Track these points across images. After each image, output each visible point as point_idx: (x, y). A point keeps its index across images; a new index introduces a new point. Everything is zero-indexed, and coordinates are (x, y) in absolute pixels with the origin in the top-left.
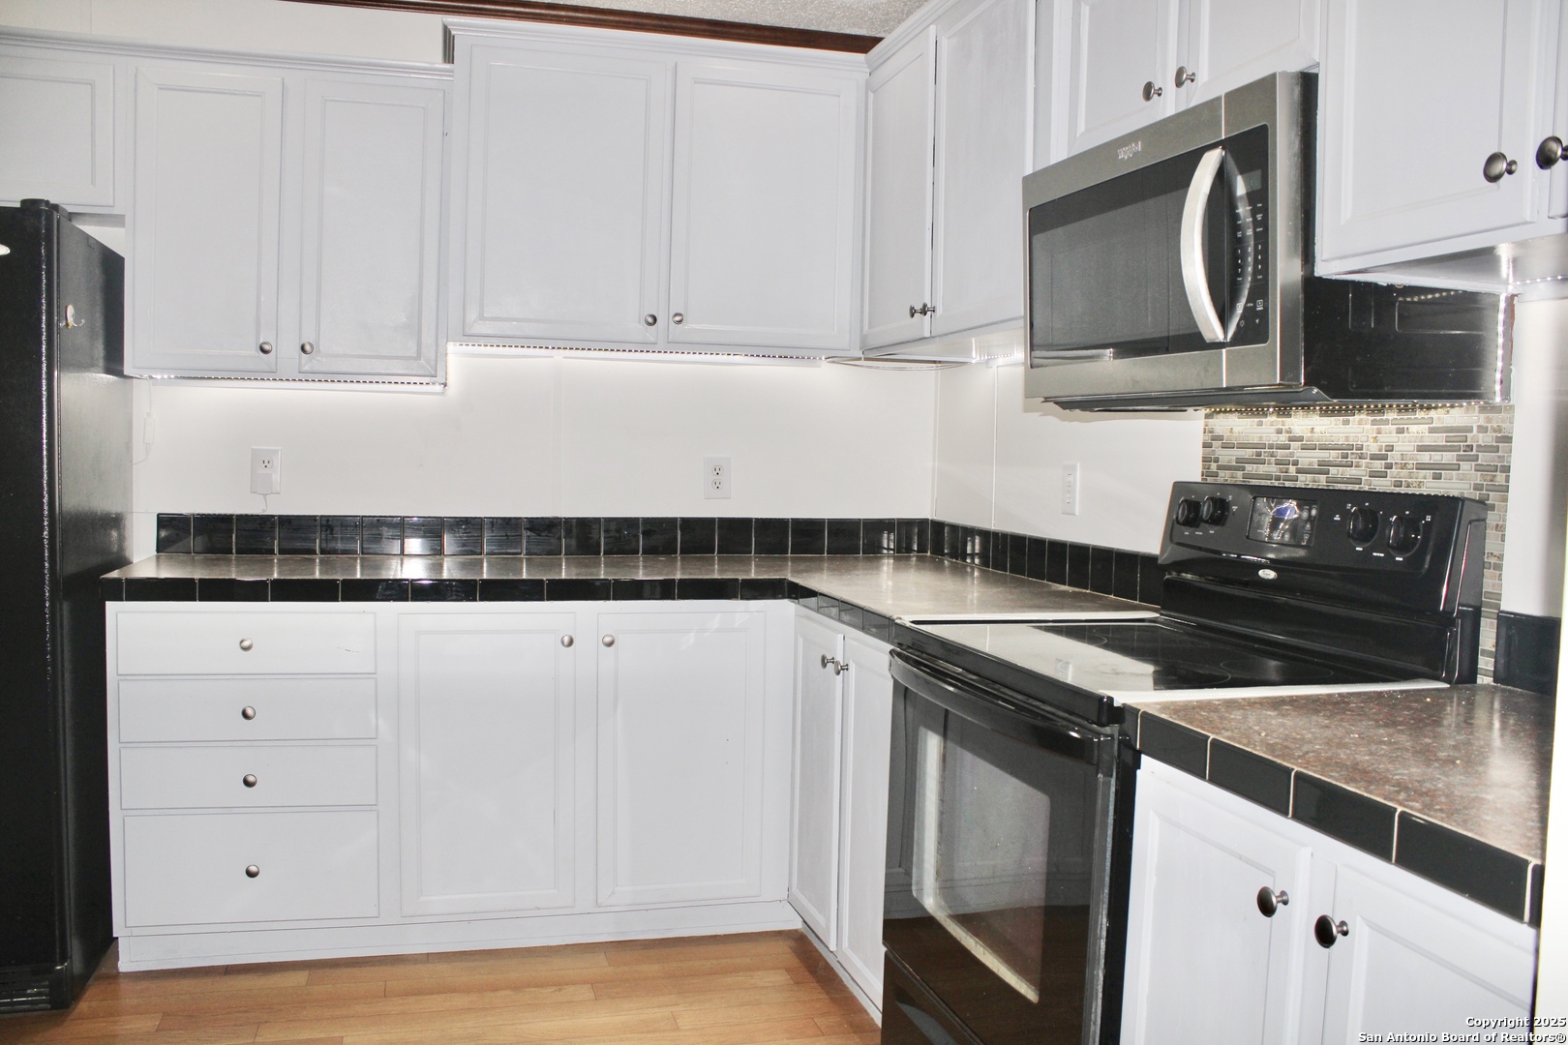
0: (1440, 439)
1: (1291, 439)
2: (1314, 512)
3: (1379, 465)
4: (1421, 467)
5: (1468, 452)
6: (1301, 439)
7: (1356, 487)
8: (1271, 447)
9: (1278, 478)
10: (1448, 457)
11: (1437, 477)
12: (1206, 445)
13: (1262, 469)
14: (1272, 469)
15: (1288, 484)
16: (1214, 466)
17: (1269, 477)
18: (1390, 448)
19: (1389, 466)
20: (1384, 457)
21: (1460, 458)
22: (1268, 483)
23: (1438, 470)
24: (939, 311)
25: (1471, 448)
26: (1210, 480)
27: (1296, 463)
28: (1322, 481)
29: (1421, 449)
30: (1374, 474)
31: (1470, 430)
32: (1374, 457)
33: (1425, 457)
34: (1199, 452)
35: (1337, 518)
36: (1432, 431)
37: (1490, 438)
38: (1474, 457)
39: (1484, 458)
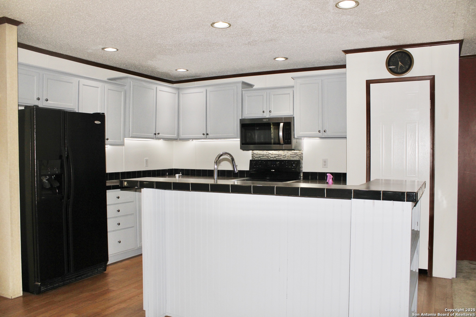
0: (294, 154)
7: (282, 159)
10: (295, 156)
11: (293, 158)
14: (266, 158)
16: (254, 157)
19: (286, 157)
26: (254, 159)
31: (297, 153)
33: (291, 156)
34: (251, 156)
35: (283, 163)
36: (292, 153)
37: (300, 154)
38: (298, 156)
39: (299, 156)
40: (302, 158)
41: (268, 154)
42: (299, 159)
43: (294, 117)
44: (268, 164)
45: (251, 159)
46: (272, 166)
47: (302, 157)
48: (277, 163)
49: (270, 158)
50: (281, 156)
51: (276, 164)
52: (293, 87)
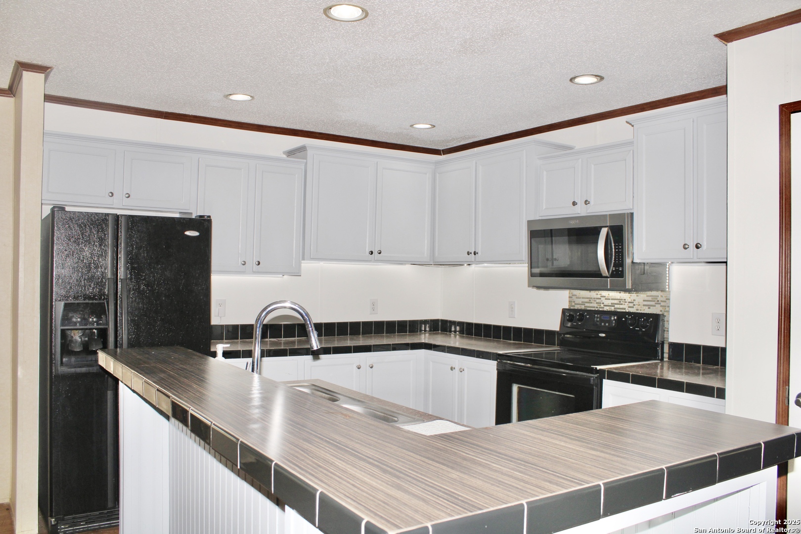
0: (650, 299)
1: (601, 297)
2: (616, 318)
3: (631, 305)
4: (644, 305)
5: (658, 302)
6: (605, 297)
7: (624, 311)
8: (594, 298)
9: (597, 307)
10: (653, 303)
11: (649, 308)
12: (570, 297)
13: (591, 305)
14: (596, 305)
15: (600, 309)
16: (573, 304)
17: (594, 307)
18: (634, 300)
19: (634, 305)
20: (633, 303)
21: (656, 303)
22: (594, 309)
23: (649, 306)
24: (480, 253)
25: (658, 301)
26: (572, 308)
27: (603, 303)
28: (613, 309)
29: (644, 301)
30: (629, 307)
31: (658, 296)
32: (629, 302)
33: (646, 303)
34: (567, 299)
35: (624, 319)
36: (647, 296)
37: (664, 299)
38: (660, 304)
39: (662, 304)
40: (667, 309)
41: (599, 296)
42: (661, 311)
43: (632, 214)
44: (596, 319)
45: (567, 307)
46: (603, 324)
47: (669, 307)
48: (613, 318)
49: (602, 305)
50: (625, 302)
51: (610, 321)
52: (631, 143)
